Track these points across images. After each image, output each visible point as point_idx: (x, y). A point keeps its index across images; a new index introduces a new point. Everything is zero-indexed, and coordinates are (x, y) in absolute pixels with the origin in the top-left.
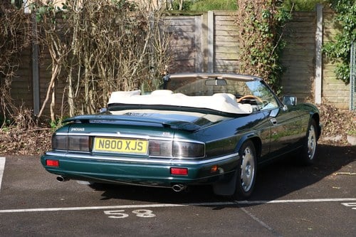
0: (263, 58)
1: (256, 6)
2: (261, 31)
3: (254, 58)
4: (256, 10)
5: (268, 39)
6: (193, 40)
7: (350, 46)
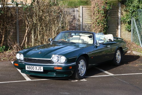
0: (102, 23)
1: (99, 4)
2: (101, 13)
3: (98, 23)
4: (99, 6)
5: (103, 16)
6: (74, 16)
7: (131, 18)
